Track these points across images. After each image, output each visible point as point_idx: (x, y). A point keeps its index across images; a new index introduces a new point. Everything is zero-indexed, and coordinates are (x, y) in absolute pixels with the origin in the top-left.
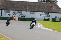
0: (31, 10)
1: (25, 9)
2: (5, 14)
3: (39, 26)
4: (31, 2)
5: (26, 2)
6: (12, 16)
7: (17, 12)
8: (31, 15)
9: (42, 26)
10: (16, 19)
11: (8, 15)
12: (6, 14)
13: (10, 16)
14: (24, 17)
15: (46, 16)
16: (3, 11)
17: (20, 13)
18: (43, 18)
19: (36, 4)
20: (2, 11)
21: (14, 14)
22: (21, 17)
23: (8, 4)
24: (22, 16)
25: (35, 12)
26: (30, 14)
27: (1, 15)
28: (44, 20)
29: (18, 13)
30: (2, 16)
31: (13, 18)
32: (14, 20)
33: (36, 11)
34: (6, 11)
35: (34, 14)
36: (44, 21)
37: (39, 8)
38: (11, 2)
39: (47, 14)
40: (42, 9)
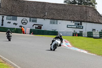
0: (52, 16)
1: (42, 15)
2: (8, 23)
3: (64, 44)
4: (53, 4)
5: (44, 3)
6: (21, 26)
7: (28, 19)
8: (51, 25)
9: (69, 44)
11: (14, 24)
12: (10, 23)
13: (17, 27)
14: (41, 28)
15: (77, 28)
16: (5, 17)
17: (33, 21)
18: (72, 30)
19: (61, 8)
20: (3, 17)
22: (36, 28)
23: (13, 6)
24: (37, 26)
25: (59, 21)
26: (51, 23)
27: (2, 25)
28: (73, 34)
29: (30, 21)
30: (4, 26)
31: (22, 29)
33: (60, 18)
34: (10, 17)
35: (57, 23)
36: (73, 36)
37: (65, 14)
38: (18, 3)
39: (79, 24)
40: (71, 16)
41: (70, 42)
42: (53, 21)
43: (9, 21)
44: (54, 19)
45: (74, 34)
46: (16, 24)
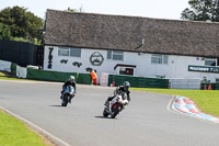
0: (155, 48)
1: (134, 45)
2: (62, 61)
3: (183, 106)
4: (158, 20)
5: (137, 18)
6: (88, 69)
7: (104, 53)
8: (154, 65)
9: (193, 107)
10: (102, 82)
11: (75, 64)
12: (66, 62)
13: (82, 70)
14: (131, 72)
15: (209, 71)
16: (56, 49)
17: (115, 58)
18: (199, 77)
19: (175, 28)
20: (51, 50)
21: (96, 61)
22: (121, 72)
23: (72, 26)
24: (124, 69)
26: (154, 61)
27: (50, 66)
28: (202, 84)
29: (109, 57)
30: (53, 69)
32: (95, 84)
34: (65, 50)
35: (166, 62)
36: (202, 88)
37: (184, 42)
38: (83, 20)
39: (214, 64)
40: (197, 47)
41: (195, 103)
42: (157, 57)
43: (65, 58)
44: (160, 53)
45: (205, 86)
46: (79, 65)
